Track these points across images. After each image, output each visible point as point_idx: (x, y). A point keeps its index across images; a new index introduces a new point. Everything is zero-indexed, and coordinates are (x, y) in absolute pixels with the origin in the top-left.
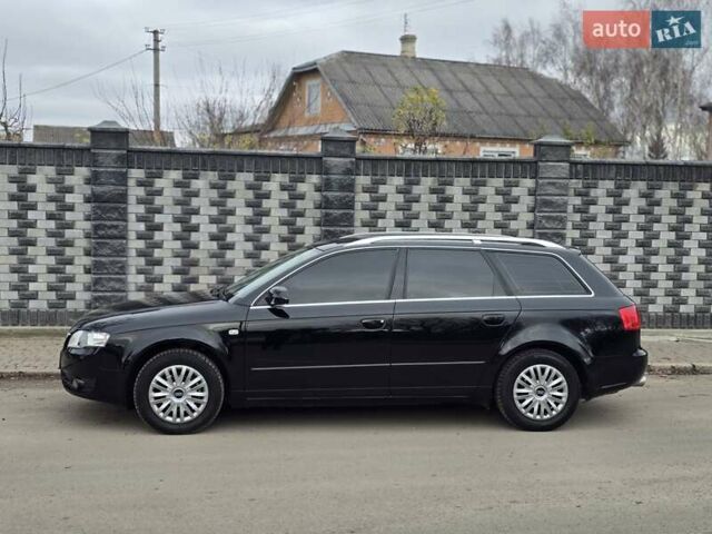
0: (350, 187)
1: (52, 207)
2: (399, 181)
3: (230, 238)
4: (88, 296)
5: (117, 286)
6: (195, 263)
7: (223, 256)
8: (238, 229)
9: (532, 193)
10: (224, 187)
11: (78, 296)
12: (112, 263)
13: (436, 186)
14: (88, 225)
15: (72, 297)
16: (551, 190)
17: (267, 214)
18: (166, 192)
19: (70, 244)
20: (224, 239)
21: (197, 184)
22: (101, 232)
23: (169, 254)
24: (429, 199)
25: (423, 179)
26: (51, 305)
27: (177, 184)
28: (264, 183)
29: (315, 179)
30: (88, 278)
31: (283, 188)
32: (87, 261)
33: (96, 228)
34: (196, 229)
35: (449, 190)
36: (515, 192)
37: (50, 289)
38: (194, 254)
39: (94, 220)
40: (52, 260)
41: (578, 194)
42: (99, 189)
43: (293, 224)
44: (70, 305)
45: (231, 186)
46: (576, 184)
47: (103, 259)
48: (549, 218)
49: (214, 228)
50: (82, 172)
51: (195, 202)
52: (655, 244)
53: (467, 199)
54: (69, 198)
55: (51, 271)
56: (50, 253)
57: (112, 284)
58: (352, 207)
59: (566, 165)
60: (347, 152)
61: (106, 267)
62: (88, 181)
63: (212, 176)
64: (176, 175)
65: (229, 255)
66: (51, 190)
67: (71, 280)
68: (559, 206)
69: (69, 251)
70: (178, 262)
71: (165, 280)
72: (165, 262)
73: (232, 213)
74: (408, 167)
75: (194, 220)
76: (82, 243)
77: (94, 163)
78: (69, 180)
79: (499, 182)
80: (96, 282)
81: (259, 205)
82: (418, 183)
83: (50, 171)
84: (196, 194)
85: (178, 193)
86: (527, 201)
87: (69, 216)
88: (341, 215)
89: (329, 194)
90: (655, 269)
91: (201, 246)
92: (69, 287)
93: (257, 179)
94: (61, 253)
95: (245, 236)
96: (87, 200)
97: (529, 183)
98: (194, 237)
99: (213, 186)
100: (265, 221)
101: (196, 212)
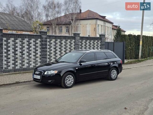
0: (46, 41)
2: (54, 40)
6: (17, 58)
7: (22, 56)
8: (25, 50)
9: (74, 42)
10: (22, 42)
13: (60, 41)
17: (31, 47)
18: (11, 43)
20: (23, 52)
21: (17, 41)
23: (12, 56)
24: (59, 43)
27: (13, 41)
28: (30, 41)
29: (40, 40)
31: (34, 42)
34: (17, 51)
35: (62, 42)
36: (72, 42)
38: (17, 56)
41: (80, 42)
43: (36, 49)
45: (24, 41)
48: (77, 47)
49: (20, 50)
51: (17, 45)
53: (65, 44)
58: (47, 45)
63: (20, 39)
64: (13, 39)
65: (24, 56)
70: (13, 58)
71: (11, 62)
72: (11, 58)
73: (24, 47)
75: (17, 49)
79: (69, 40)
81: (29, 45)
82: (57, 41)
84: (17, 43)
85: (13, 43)
86: (74, 44)
88: (45, 47)
89: (43, 43)
91: (18, 54)
95: (27, 52)
98: (17, 52)
99: (20, 41)
101: (17, 47)
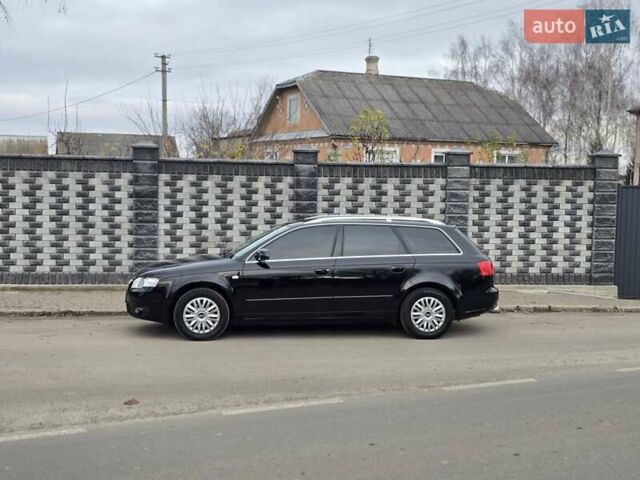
0: (314, 185)
1: (106, 201)
2: (349, 180)
3: (230, 221)
4: (131, 263)
5: (151, 256)
6: (205, 240)
7: (225, 234)
8: (235, 215)
9: (443, 188)
10: (225, 186)
11: (124, 263)
12: (148, 239)
13: (375, 184)
14: (131, 213)
15: (119, 264)
16: (458, 186)
17: (256, 204)
18: (185, 190)
19: (118, 226)
20: (225, 222)
21: (206, 184)
22: (140, 218)
23: (188, 233)
24: (370, 193)
25: (366, 179)
26: (105, 270)
27: (193, 184)
28: (254, 183)
29: (289, 180)
30: (131, 251)
31: (267, 186)
32: (131, 238)
33: (137, 215)
34: (206, 215)
35: (385, 187)
36: (432, 187)
37: (105, 258)
38: (204, 233)
39: (136, 209)
40: (106, 238)
41: (476, 189)
42: (139, 188)
43: (274, 211)
44: (118, 269)
45: (230, 185)
46: (475, 181)
47: (141, 237)
48: (455, 206)
49: (218, 215)
50: (127, 176)
51: (205, 197)
52: (532, 223)
53: (397, 193)
54: (118, 195)
55: (105, 245)
56: (105, 233)
57: (148, 254)
58: (315, 199)
59: (467, 168)
60: (311, 160)
61: (144, 243)
62: (131, 183)
63: (217, 178)
64: (192, 178)
65: (229, 233)
66: (105, 189)
67: (119, 251)
68: (463, 197)
69: (117, 232)
70: (193, 239)
71: (184, 251)
72: (185, 239)
73: (231, 204)
74: (355, 171)
75: (205, 209)
76: (127, 226)
77: (135, 170)
78: (118, 182)
79: (420, 181)
80: (137, 253)
81: (250, 198)
82: (362, 182)
83: (105, 176)
84: (206, 191)
85: (193, 190)
86: (440, 194)
87: (117, 207)
88: (308, 205)
89: (299, 190)
90: (533, 242)
91: (210, 228)
92: (118, 257)
93: (248, 180)
94: (112, 233)
95: (240, 220)
96: (131, 196)
97: (441, 181)
98: (204, 221)
99: (218, 185)
100: (254, 210)
101: (206, 204)
